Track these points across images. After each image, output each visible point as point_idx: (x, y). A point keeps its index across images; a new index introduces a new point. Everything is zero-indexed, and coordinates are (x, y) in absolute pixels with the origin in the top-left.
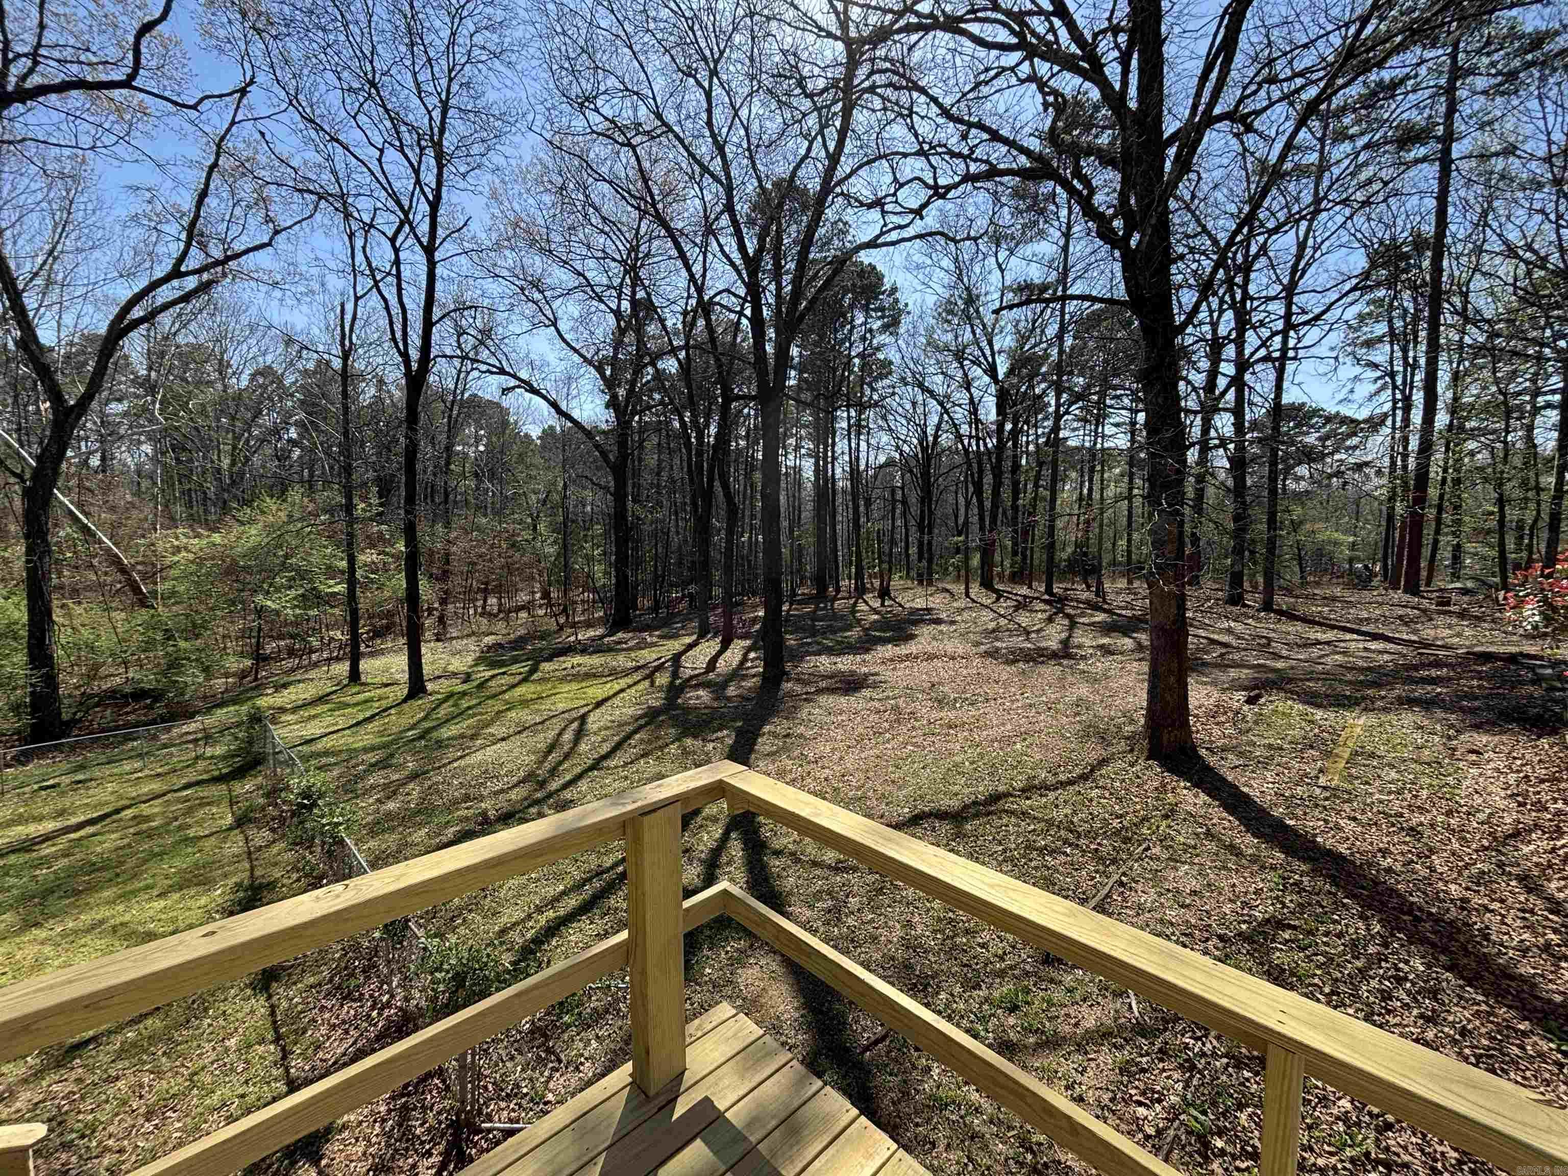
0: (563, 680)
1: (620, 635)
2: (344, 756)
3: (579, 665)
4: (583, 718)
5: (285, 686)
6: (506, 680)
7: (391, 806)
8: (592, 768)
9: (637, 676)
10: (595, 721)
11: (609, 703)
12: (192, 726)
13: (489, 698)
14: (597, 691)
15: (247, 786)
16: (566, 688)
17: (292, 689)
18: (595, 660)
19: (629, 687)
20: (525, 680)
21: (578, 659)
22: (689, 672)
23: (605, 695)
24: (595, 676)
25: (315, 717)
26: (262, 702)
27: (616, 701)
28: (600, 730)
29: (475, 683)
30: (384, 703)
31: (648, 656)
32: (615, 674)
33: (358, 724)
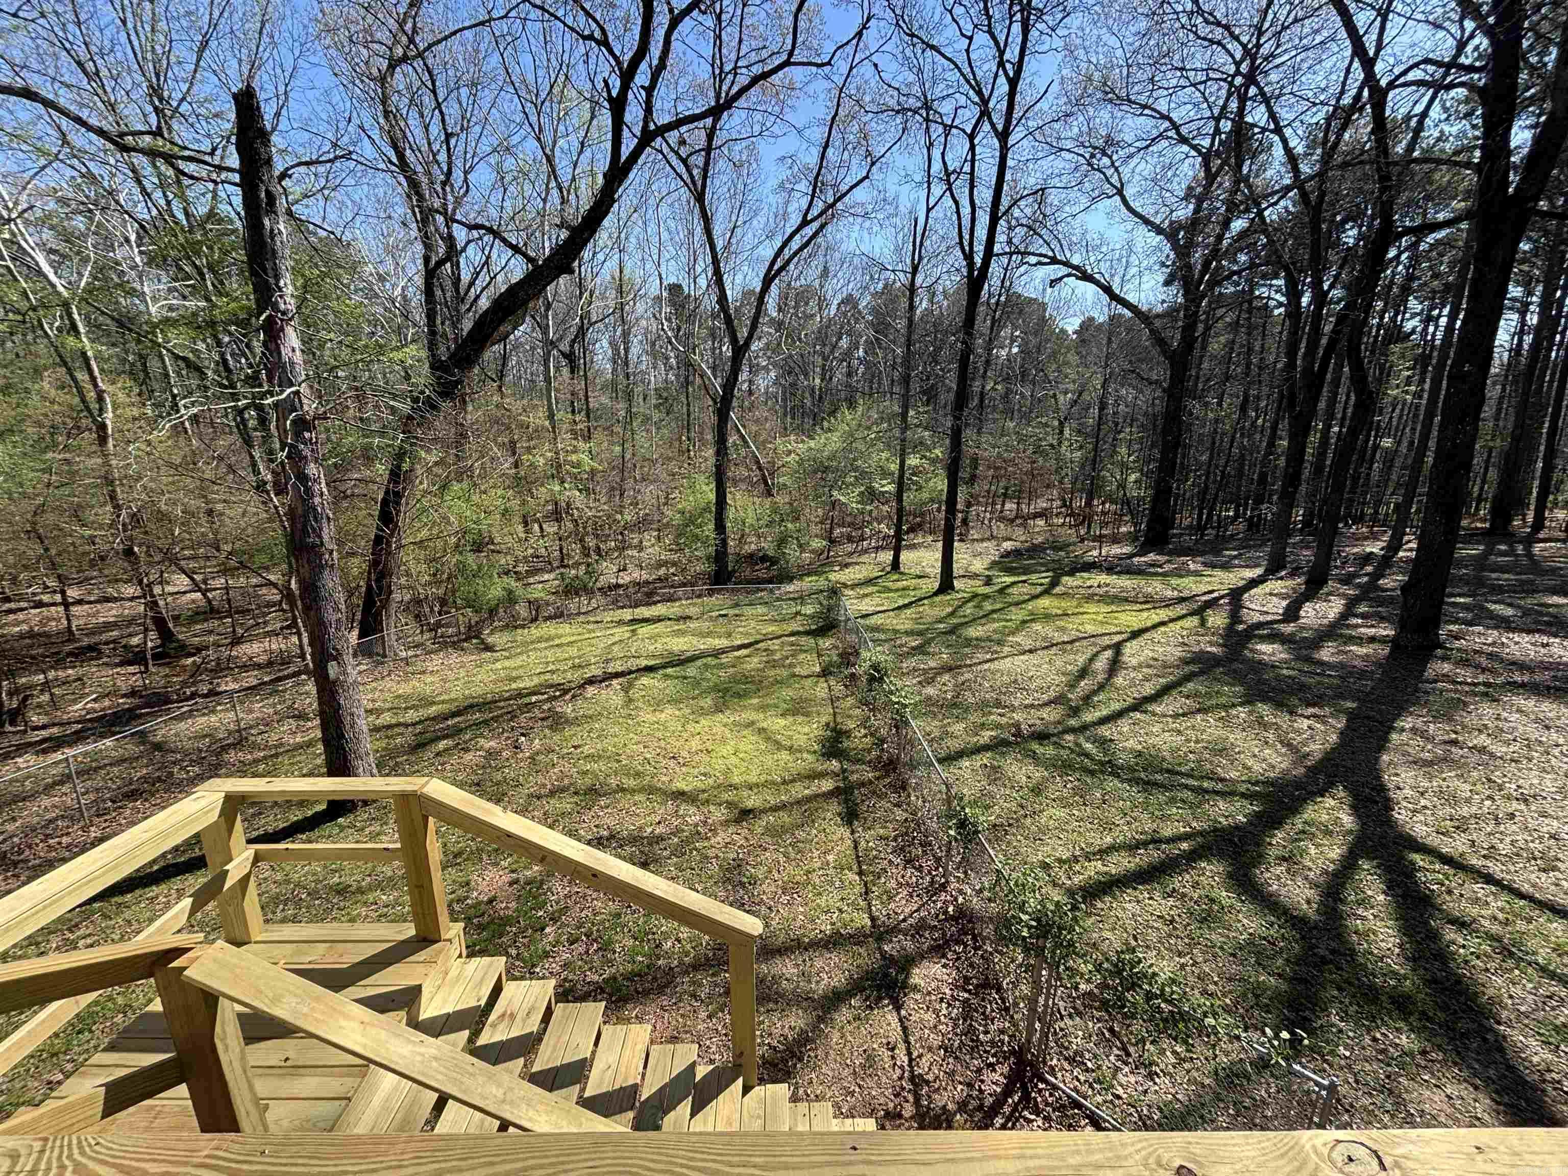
0: (1089, 598)
1: (1152, 557)
2: (890, 635)
3: (1107, 585)
4: (1117, 648)
5: (847, 565)
6: (1026, 589)
7: (930, 691)
8: (1135, 708)
9: (1180, 610)
10: (1132, 653)
11: (1147, 636)
12: (790, 588)
13: (1011, 604)
14: (1132, 619)
15: (826, 643)
16: (1092, 608)
17: (850, 569)
18: (1125, 583)
19: (1172, 620)
20: (1047, 592)
21: (1103, 578)
22: (1257, 618)
23: (1142, 625)
24: (1126, 600)
25: (866, 595)
26: (833, 577)
27: (1157, 635)
28: (1140, 666)
29: (996, 588)
30: (919, 594)
31: (1191, 586)
32: (1150, 601)
33: (899, 608)
